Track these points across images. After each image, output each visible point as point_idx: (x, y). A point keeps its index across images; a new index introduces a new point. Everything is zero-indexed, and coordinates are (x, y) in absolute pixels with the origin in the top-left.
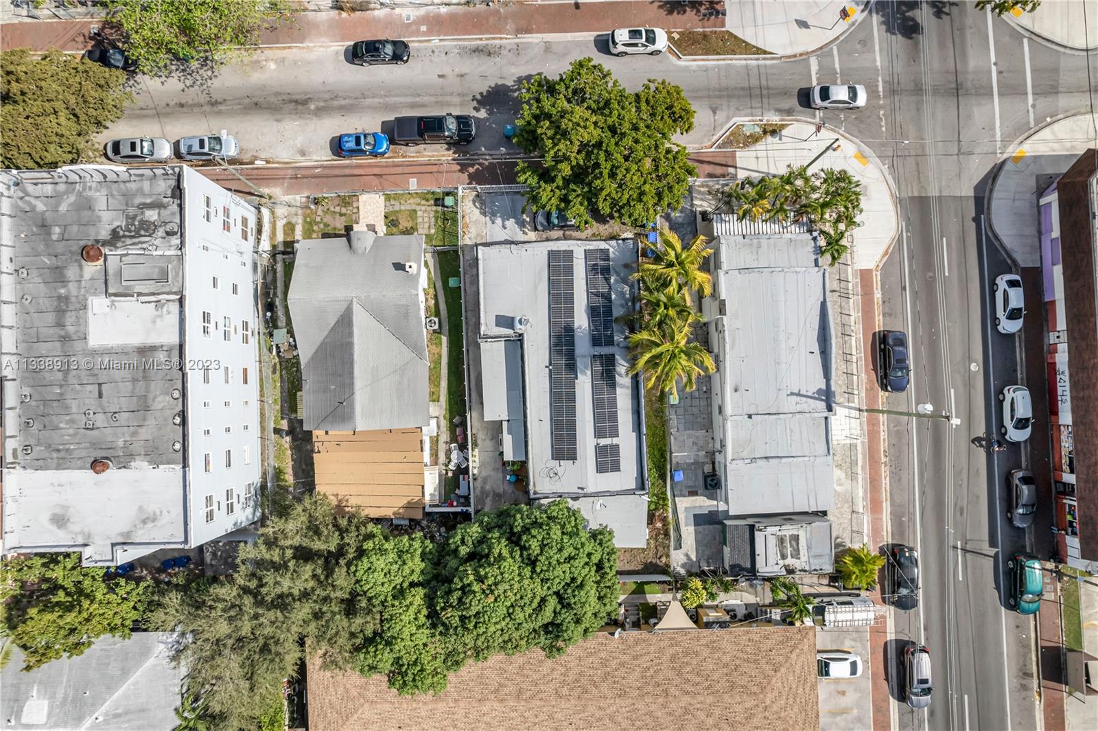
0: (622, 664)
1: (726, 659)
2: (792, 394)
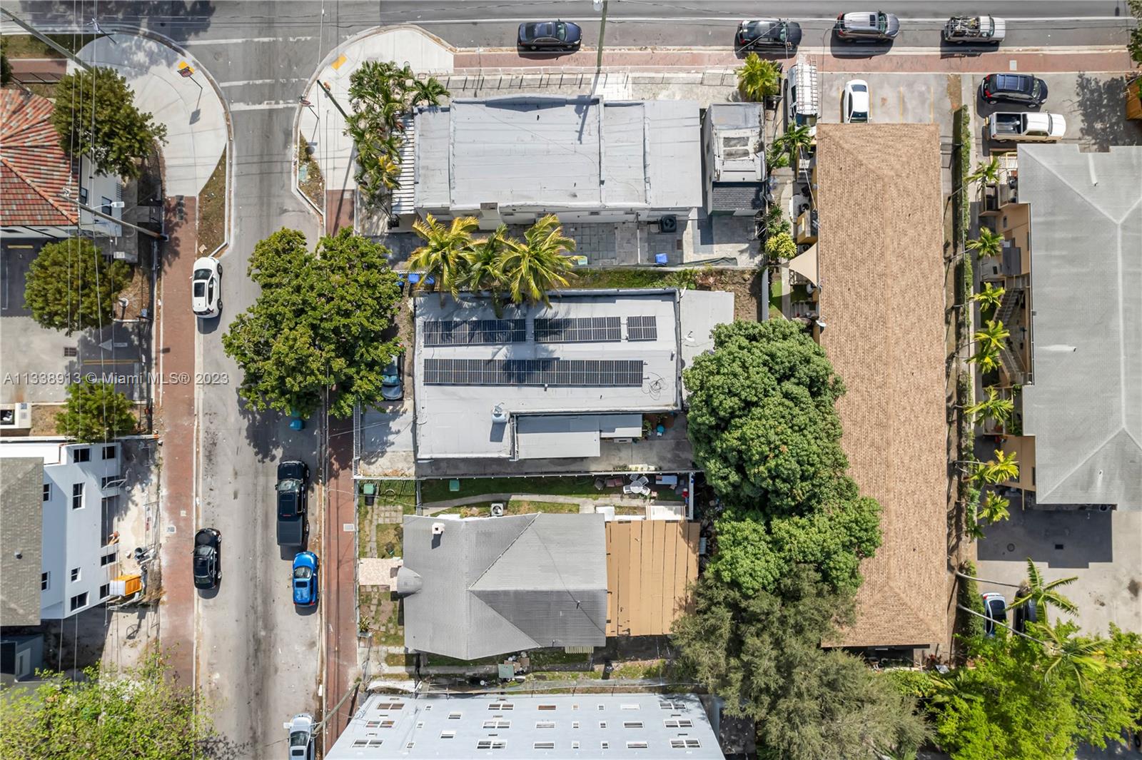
0: (853, 320)
1: (848, 214)
2: (580, 139)
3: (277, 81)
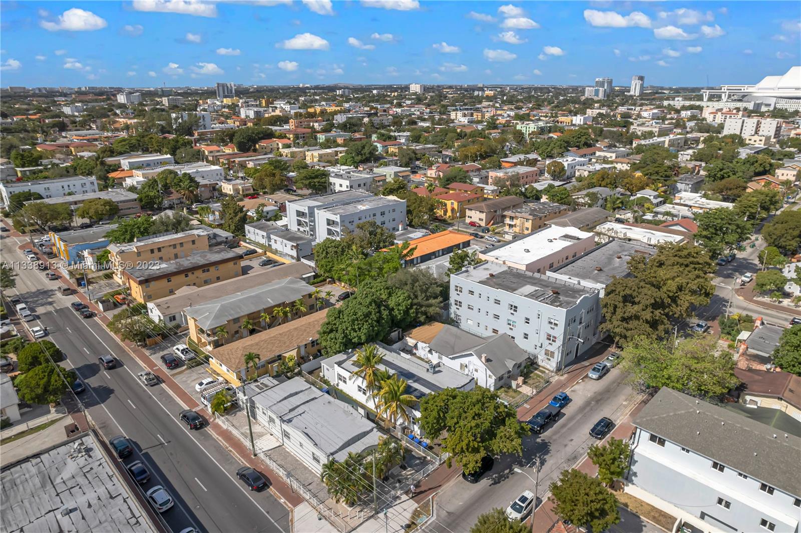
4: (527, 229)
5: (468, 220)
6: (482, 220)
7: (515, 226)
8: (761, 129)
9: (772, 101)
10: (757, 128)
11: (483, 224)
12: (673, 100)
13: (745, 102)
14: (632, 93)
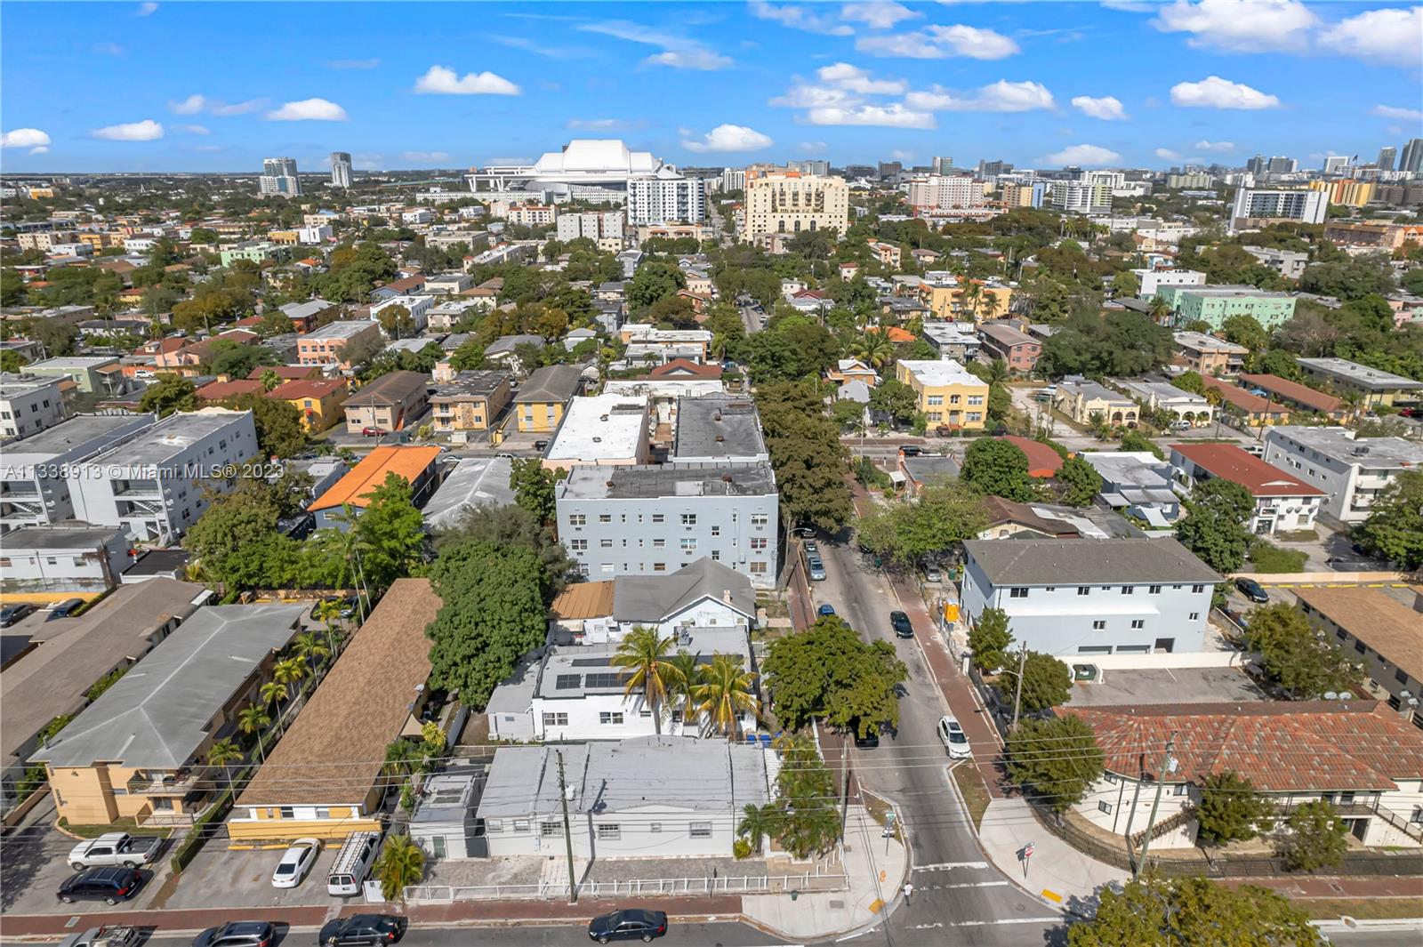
2: (605, 783)
3: (943, 887)
4: (479, 419)
5: (352, 428)
6: (385, 421)
7: (454, 419)
8: (605, 228)
9: (564, 189)
10: (600, 226)
11: (389, 427)
12: (427, 191)
13: (532, 191)
14: (336, 183)
